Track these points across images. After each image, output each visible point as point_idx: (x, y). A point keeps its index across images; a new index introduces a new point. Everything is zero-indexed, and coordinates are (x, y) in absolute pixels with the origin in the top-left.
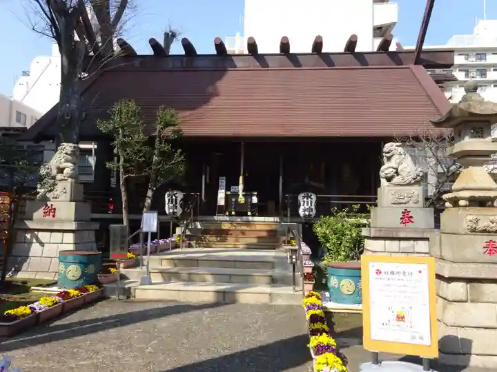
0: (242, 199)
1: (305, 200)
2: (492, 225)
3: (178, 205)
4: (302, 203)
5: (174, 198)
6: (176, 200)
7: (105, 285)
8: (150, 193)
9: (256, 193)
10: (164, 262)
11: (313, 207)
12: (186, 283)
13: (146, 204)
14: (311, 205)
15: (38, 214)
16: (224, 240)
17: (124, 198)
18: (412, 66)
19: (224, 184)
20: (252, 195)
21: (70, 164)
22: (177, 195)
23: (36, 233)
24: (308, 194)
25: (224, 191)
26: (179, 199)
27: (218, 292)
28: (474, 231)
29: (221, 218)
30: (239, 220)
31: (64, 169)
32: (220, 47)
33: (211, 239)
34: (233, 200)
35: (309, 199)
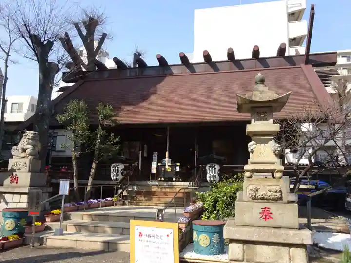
0: (169, 169)
1: (210, 169)
2: (269, 194)
3: (120, 174)
4: (208, 172)
5: (117, 168)
6: (118, 170)
7: (25, 235)
8: (94, 166)
9: (179, 164)
10: (85, 217)
11: (216, 174)
12: (91, 234)
13: (91, 173)
14: (215, 173)
15: (7, 182)
16: (150, 200)
17: (75, 169)
18: (303, 66)
19: (157, 158)
20: (177, 166)
21: (30, 146)
22: (119, 166)
23: (4, 195)
24: (212, 165)
25: (156, 162)
26: (120, 169)
27: (104, 242)
28: (254, 198)
29: (154, 183)
30: (165, 184)
31: (27, 149)
32: (161, 60)
33: (141, 199)
34: (163, 169)
35: (213, 169)
